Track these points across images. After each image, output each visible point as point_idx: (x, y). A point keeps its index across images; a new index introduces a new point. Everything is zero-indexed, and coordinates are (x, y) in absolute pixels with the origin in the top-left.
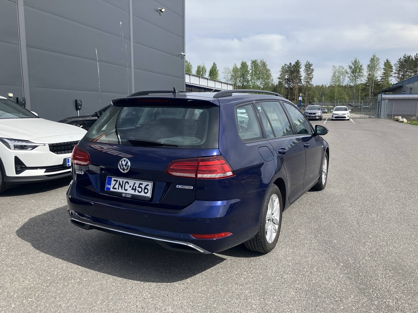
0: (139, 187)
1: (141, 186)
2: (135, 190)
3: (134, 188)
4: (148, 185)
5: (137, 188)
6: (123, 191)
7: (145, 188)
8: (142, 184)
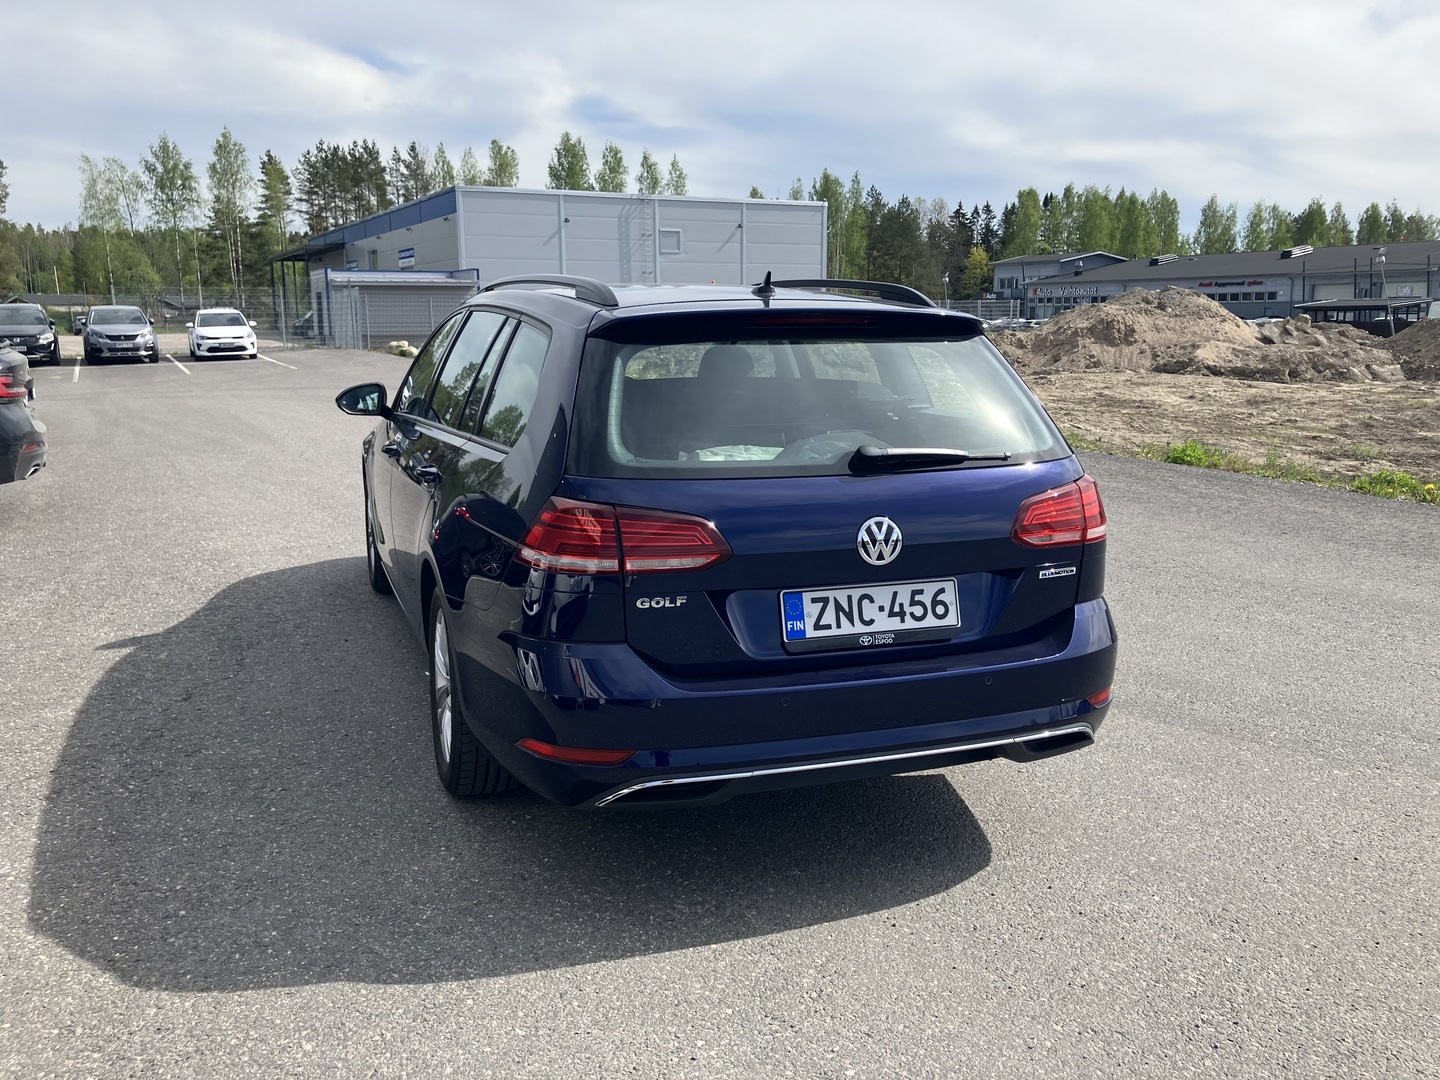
0: (913, 603)
1: (918, 598)
2: (902, 614)
3: (897, 609)
4: (942, 591)
5: (908, 609)
6: (859, 628)
7: (935, 603)
8: (921, 592)
